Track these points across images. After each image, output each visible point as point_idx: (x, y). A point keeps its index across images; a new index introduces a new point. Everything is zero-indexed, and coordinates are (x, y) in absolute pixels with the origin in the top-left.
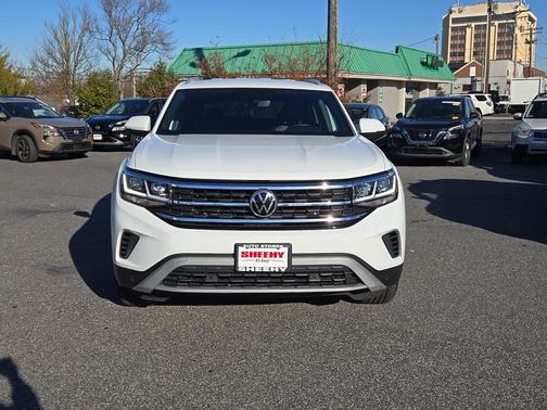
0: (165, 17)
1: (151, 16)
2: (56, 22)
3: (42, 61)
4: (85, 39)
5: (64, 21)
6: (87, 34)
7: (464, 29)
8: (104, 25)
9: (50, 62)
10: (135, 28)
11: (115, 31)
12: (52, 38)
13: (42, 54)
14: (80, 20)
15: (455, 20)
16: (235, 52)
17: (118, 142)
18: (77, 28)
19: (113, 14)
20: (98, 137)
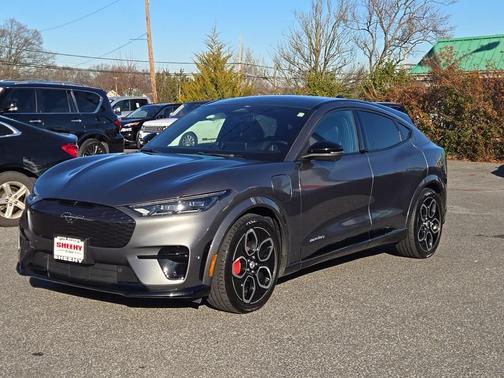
3: (288, 59)
5: (317, 9)
10: (401, 13)
11: (375, 18)
12: (301, 30)
13: (289, 50)
14: (335, 6)
18: (332, 16)
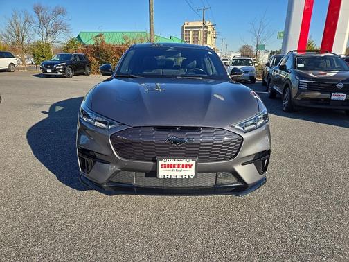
0: (66, 17)
1: (59, 17)
2: (11, 17)
3: (6, 36)
4: (27, 26)
5: (15, 17)
6: (28, 23)
7: (189, 31)
8: (36, 19)
9: (10, 36)
11: (42, 23)
13: (5, 32)
14: (23, 16)
15: (186, 28)
16: (95, 35)
17: (60, 74)
18: (22, 20)
19: (40, 14)
20: (49, 71)
